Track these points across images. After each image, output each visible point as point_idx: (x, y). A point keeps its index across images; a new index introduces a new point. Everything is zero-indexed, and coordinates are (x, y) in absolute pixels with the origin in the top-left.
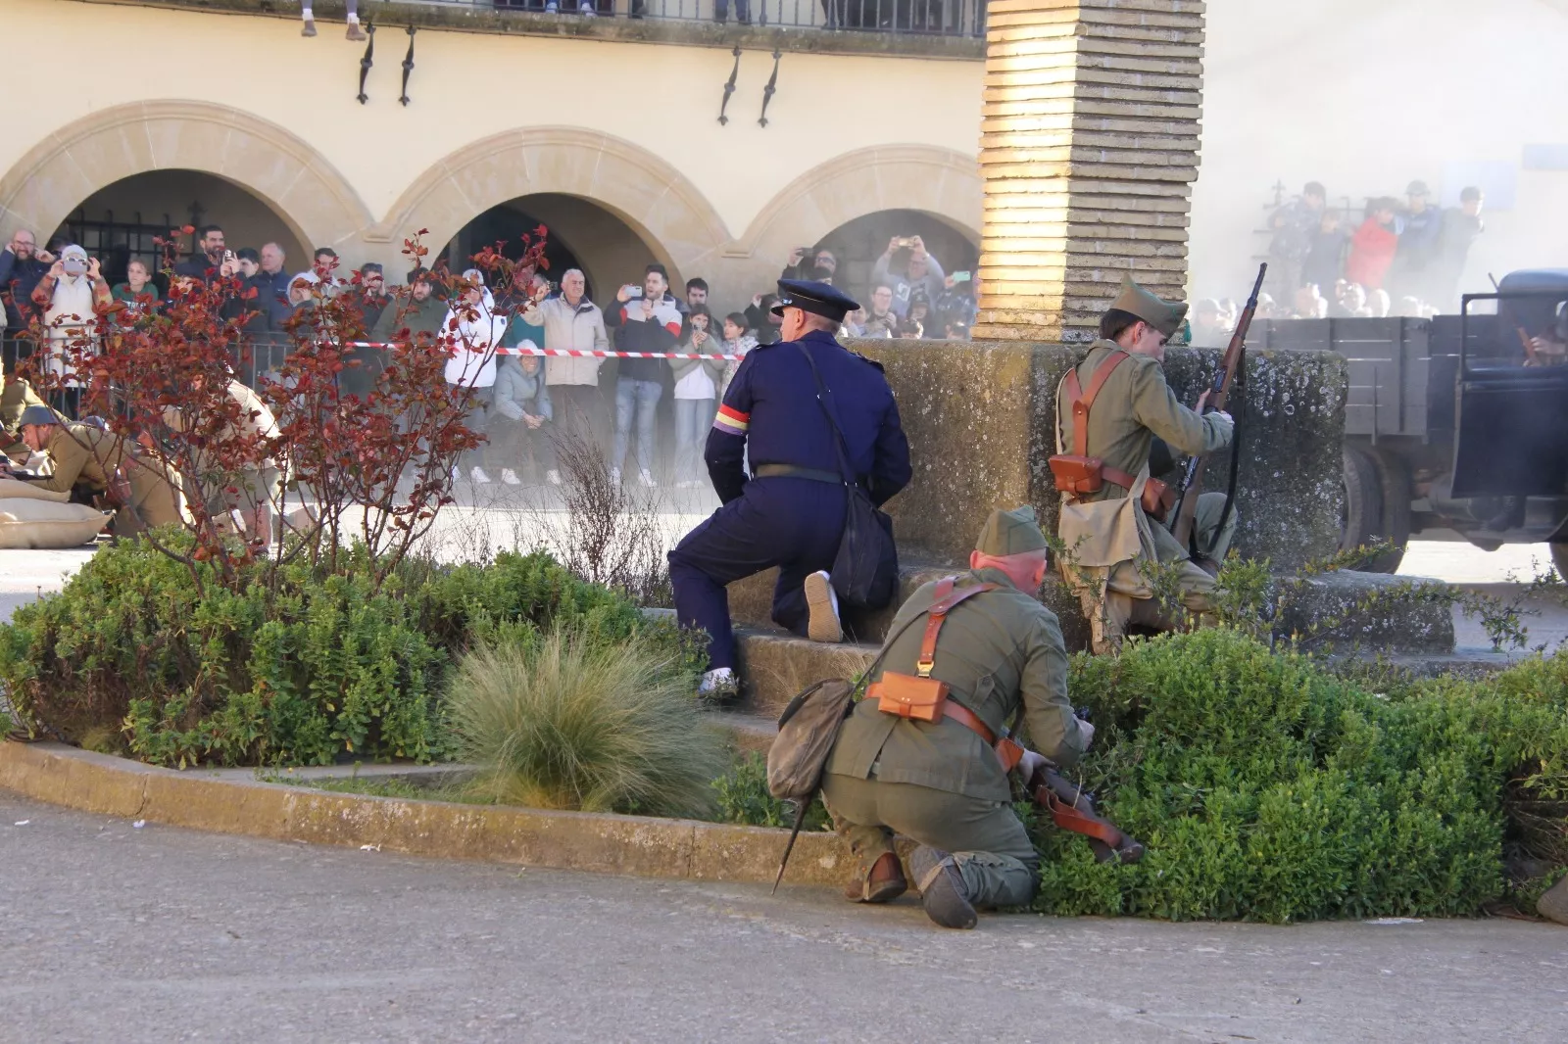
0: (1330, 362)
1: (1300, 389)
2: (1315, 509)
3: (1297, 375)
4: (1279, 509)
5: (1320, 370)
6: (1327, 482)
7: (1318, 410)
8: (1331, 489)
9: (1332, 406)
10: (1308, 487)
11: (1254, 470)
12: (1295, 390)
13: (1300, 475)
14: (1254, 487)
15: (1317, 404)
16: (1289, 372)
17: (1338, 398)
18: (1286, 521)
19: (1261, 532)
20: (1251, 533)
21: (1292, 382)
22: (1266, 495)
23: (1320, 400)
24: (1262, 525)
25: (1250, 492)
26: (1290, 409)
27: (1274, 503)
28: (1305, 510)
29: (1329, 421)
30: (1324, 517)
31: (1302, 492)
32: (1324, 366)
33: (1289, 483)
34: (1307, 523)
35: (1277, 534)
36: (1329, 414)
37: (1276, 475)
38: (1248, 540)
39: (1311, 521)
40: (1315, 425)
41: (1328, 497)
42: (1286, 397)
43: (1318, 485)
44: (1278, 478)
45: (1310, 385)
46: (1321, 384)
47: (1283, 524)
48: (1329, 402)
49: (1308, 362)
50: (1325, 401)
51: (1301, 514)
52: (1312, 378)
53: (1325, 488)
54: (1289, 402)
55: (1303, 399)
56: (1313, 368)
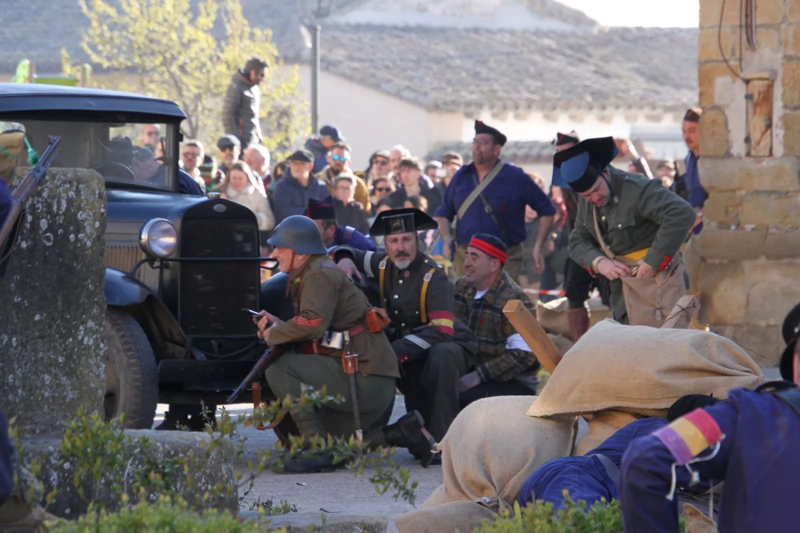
0: (87, 182)
1: (58, 214)
2: (79, 357)
3: (54, 198)
4: (42, 358)
5: (78, 192)
6: (90, 324)
7: (77, 239)
8: (96, 332)
9: (92, 234)
10: (71, 331)
11: (14, 312)
12: (54, 216)
13: (62, 318)
14: (15, 333)
15: (77, 232)
16: (45, 195)
17: (97, 224)
18: (49, 372)
19: (24, 387)
20: (13, 388)
21: (49, 206)
22: (27, 342)
23: (79, 228)
24: (24, 378)
25: (10, 339)
26: (48, 239)
27: (35, 351)
28: (69, 358)
29: (89, 252)
30: (89, 367)
31: (64, 337)
32: (81, 186)
33: (50, 327)
34: (71, 374)
35: (41, 389)
36: (89, 244)
37: (37, 318)
38: (10, 397)
39: (75, 372)
40: (76, 257)
41: (91, 342)
42: (44, 224)
43: (81, 328)
44: (41, 321)
45: (67, 209)
46: (79, 209)
47: (47, 377)
48: (88, 229)
49: (64, 182)
50: (84, 228)
51: (65, 363)
52: (70, 201)
53: (88, 332)
54: (46, 232)
55: (61, 226)
56: (69, 190)
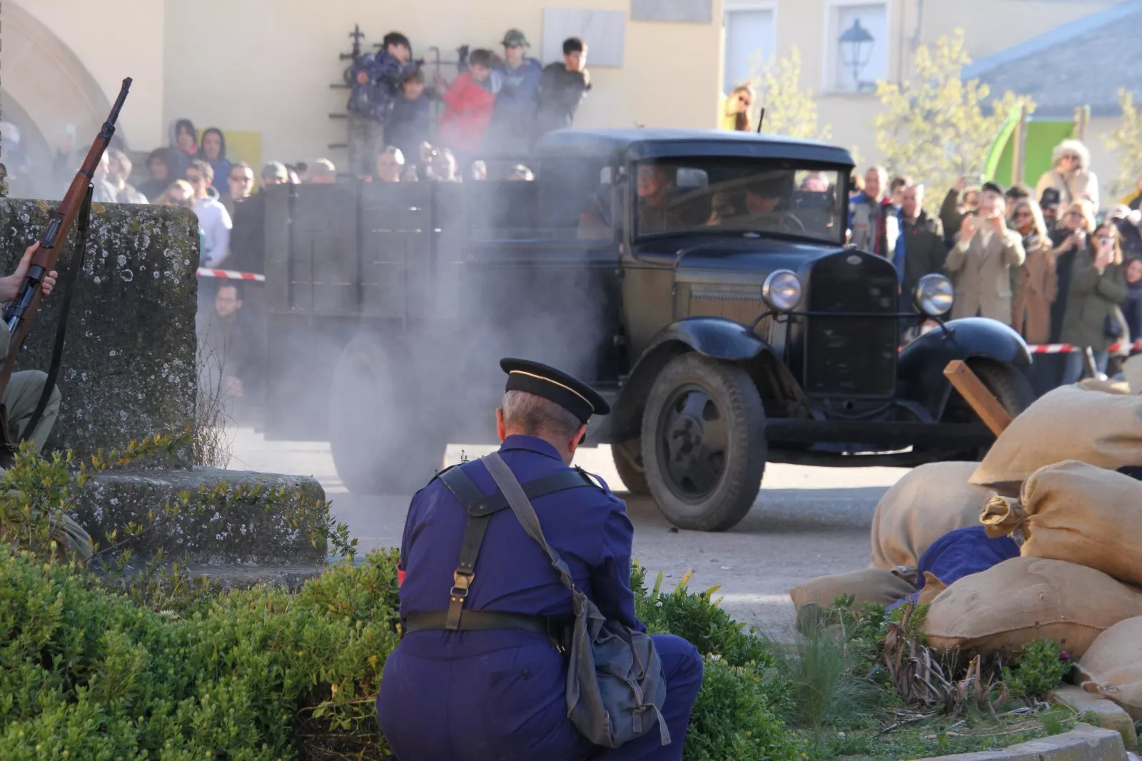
0: (175, 219)
1: (139, 250)
2: (162, 394)
3: (135, 234)
4: (118, 395)
5: (164, 228)
6: (177, 362)
7: (162, 276)
8: (182, 371)
9: (180, 272)
10: (153, 368)
11: (84, 347)
12: (134, 252)
13: (142, 355)
14: (85, 368)
15: (162, 270)
16: (124, 230)
17: (187, 262)
18: (126, 409)
19: (95, 422)
20: (83, 423)
21: (129, 243)
22: (100, 377)
23: (165, 264)
24: (96, 413)
25: (79, 374)
26: (127, 275)
27: (111, 387)
28: (149, 396)
29: (177, 290)
30: (175, 405)
31: (145, 375)
32: (168, 223)
33: (128, 363)
34: (152, 412)
35: (116, 425)
36: (177, 281)
37: (112, 353)
38: (79, 431)
39: (158, 409)
40: (160, 295)
41: (178, 380)
42: (122, 259)
43: (166, 365)
44: (116, 358)
45: (151, 246)
46: (166, 246)
47: (123, 413)
48: (176, 267)
49: (149, 219)
50: (171, 266)
51: (145, 401)
52: (154, 238)
53: (174, 369)
54: (125, 267)
55: (142, 262)
56: (154, 226)
